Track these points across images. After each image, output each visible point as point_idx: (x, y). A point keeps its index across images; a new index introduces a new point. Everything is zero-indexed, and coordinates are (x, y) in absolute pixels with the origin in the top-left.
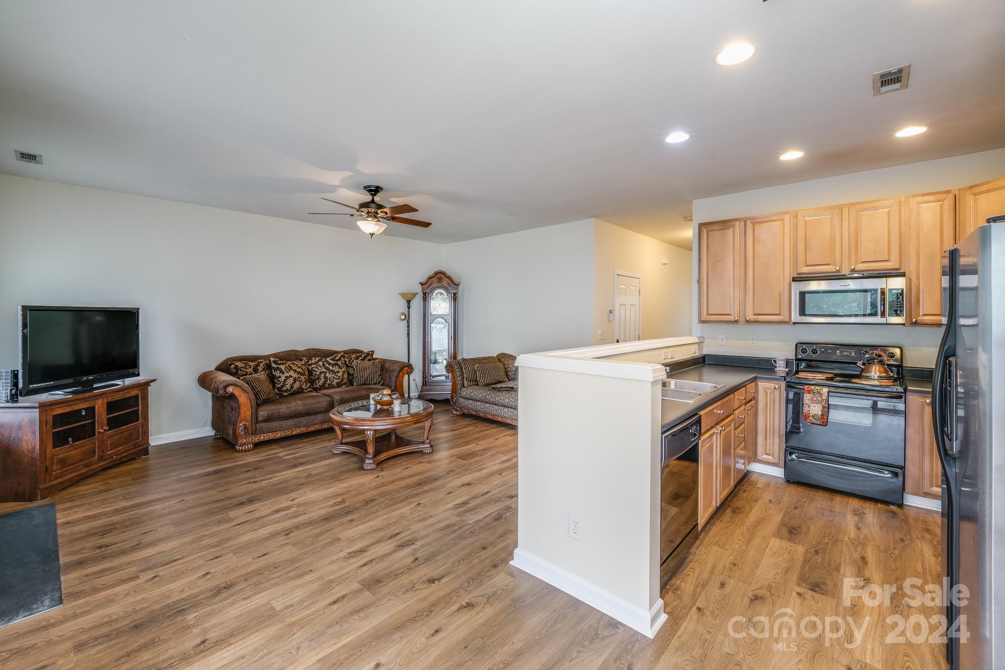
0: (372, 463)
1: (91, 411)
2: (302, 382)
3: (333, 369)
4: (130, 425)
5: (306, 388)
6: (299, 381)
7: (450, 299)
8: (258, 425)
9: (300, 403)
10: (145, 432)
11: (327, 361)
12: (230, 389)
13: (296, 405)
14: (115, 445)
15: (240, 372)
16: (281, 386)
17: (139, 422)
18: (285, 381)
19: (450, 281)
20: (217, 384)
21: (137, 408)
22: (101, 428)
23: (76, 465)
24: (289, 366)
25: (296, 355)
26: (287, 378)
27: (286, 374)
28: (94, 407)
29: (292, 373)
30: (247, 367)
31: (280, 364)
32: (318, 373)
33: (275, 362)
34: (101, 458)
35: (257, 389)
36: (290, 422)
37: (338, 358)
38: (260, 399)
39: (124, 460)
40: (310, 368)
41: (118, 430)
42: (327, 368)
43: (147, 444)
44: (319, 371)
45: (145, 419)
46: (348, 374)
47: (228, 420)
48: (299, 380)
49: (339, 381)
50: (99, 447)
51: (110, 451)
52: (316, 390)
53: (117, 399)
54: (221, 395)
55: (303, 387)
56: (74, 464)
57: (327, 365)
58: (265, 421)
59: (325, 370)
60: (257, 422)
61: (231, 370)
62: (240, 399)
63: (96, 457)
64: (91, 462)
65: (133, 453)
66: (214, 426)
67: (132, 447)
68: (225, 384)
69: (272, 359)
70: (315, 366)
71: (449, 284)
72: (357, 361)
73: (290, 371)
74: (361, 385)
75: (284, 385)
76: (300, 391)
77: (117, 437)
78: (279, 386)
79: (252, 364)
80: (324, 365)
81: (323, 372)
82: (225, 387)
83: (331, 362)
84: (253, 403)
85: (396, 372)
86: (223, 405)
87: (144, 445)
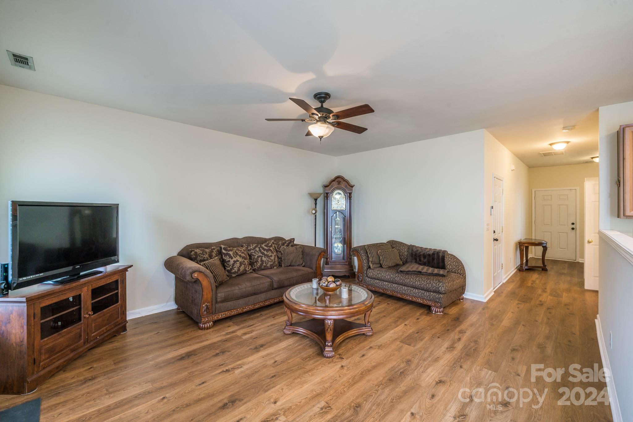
0: (332, 351)
1: (78, 298)
2: (246, 265)
3: (268, 254)
4: (111, 307)
5: (248, 270)
6: (244, 265)
7: (347, 198)
8: (217, 306)
9: (248, 284)
10: (123, 311)
11: (262, 247)
12: (196, 275)
13: (245, 286)
14: (99, 327)
15: (198, 258)
16: (231, 269)
17: (119, 303)
18: (233, 265)
19: (347, 184)
20: (184, 270)
21: (116, 291)
22: (87, 313)
23: (62, 352)
24: (235, 252)
25: (238, 242)
26: (235, 262)
27: (234, 259)
28: (80, 295)
29: (238, 258)
30: (204, 253)
31: (229, 251)
32: (256, 257)
33: (225, 249)
34: (87, 341)
35: (214, 273)
36: (241, 301)
37: (270, 244)
38: (217, 281)
39: (107, 338)
40: (250, 252)
41: (100, 314)
42: (263, 253)
43: (125, 322)
44: (257, 255)
45: (124, 300)
46: (278, 257)
47: (192, 301)
48: (244, 263)
49: (272, 263)
50: (84, 331)
51: (94, 333)
52: (254, 270)
53: (100, 285)
54: (188, 281)
55: (247, 269)
56: (62, 350)
57: (262, 251)
58: (223, 301)
59: (261, 255)
60: (216, 302)
61: (191, 256)
62: (203, 283)
63: (82, 341)
64: (77, 346)
65: (114, 332)
66: (177, 301)
67: (113, 326)
68: (191, 271)
69: (223, 246)
70: (253, 251)
71: (346, 186)
72: (283, 246)
73: (237, 256)
74: (288, 266)
75: (232, 268)
76: (244, 273)
77: (100, 319)
78: (229, 269)
79: (207, 250)
80: (260, 250)
81: (260, 256)
82: (192, 273)
83: (265, 248)
84: (213, 286)
85: (316, 256)
86: (187, 287)
87: (122, 323)
